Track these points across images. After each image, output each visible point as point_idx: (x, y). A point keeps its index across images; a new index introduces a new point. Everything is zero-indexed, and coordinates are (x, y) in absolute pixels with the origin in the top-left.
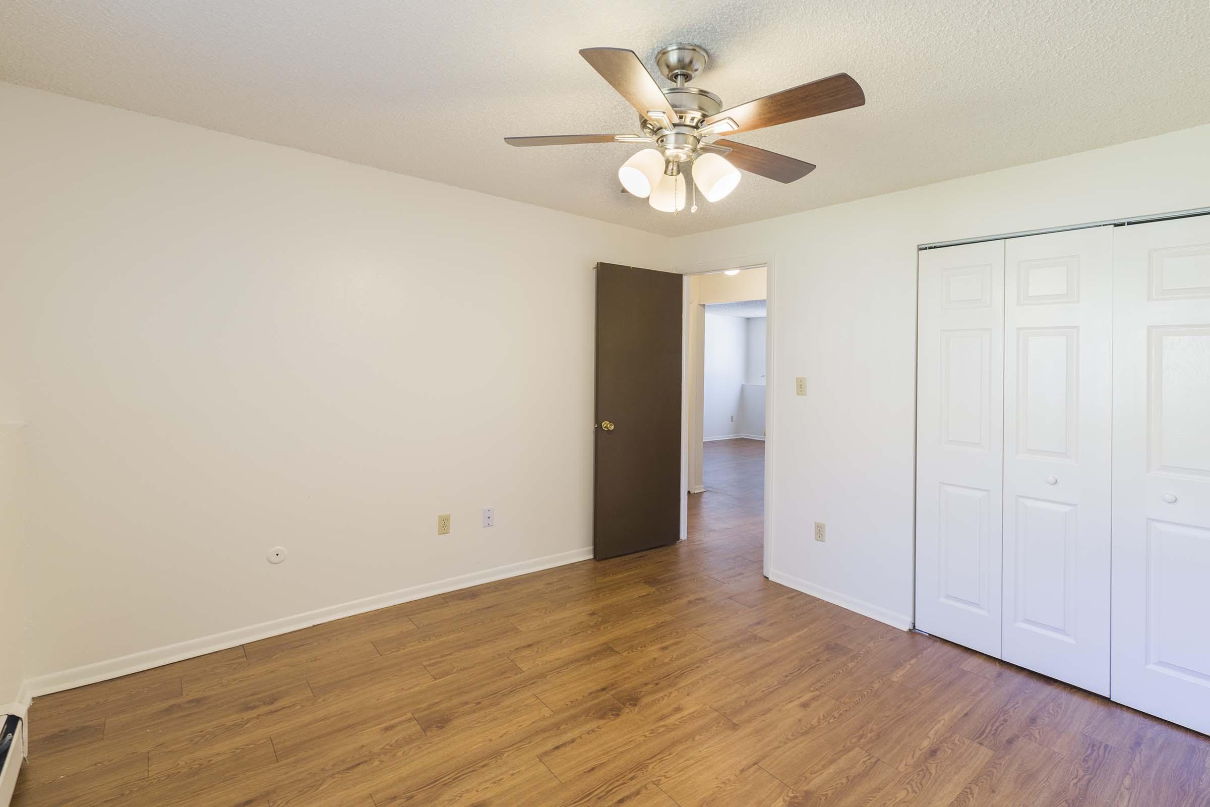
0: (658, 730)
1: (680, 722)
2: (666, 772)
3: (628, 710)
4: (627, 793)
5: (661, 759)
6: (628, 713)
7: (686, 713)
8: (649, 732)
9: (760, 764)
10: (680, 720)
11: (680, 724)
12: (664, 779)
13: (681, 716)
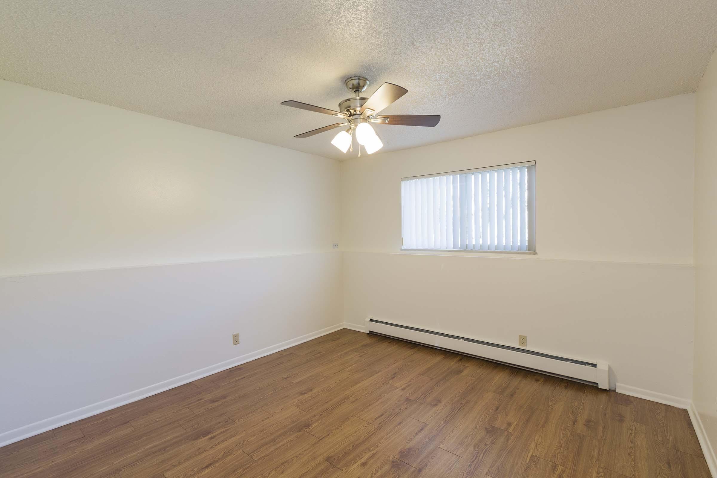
0: (374, 448)
1: (362, 455)
2: (365, 428)
3: (396, 457)
4: (380, 418)
5: (369, 433)
6: (395, 455)
7: (359, 463)
8: (379, 446)
9: (319, 440)
10: (362, 456)
11: (362, 454)
12: (366, 425)
13: (362, 459)
